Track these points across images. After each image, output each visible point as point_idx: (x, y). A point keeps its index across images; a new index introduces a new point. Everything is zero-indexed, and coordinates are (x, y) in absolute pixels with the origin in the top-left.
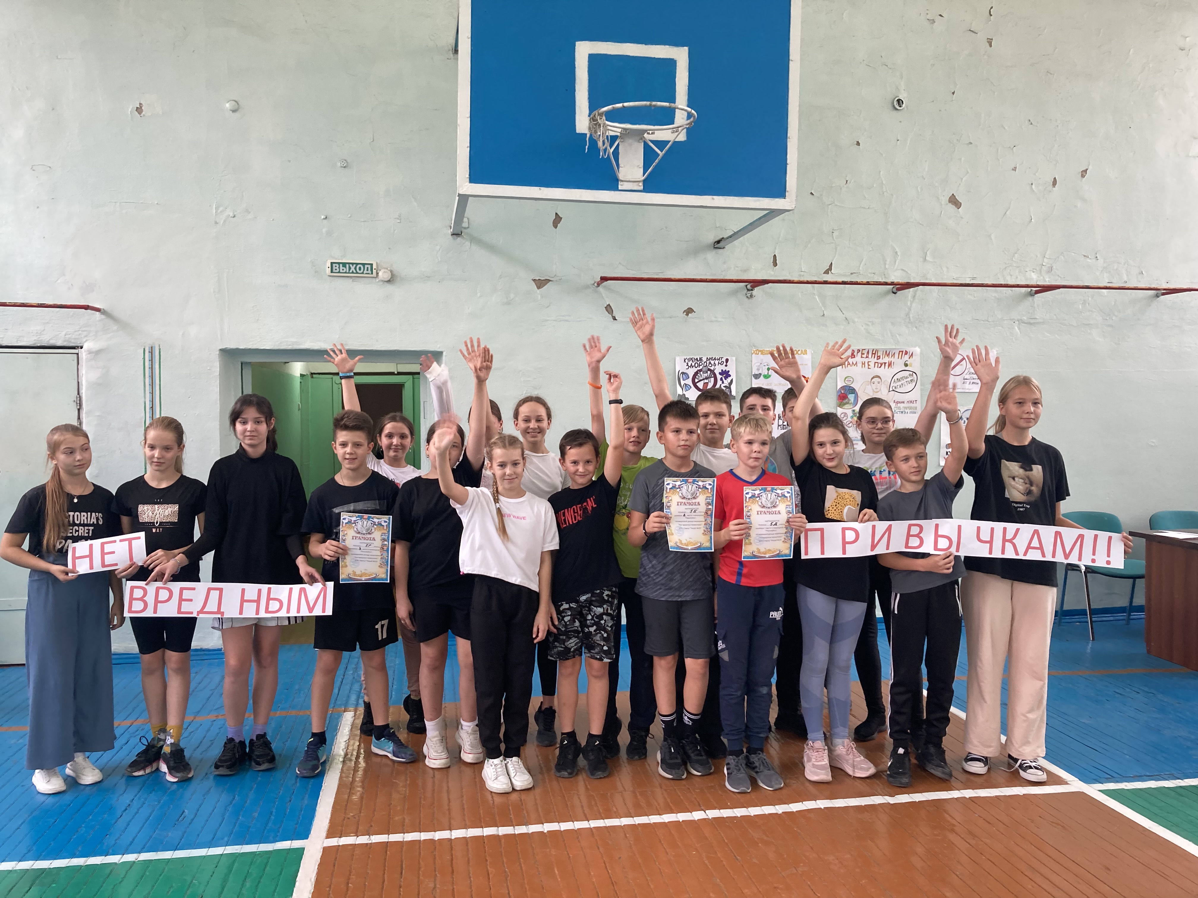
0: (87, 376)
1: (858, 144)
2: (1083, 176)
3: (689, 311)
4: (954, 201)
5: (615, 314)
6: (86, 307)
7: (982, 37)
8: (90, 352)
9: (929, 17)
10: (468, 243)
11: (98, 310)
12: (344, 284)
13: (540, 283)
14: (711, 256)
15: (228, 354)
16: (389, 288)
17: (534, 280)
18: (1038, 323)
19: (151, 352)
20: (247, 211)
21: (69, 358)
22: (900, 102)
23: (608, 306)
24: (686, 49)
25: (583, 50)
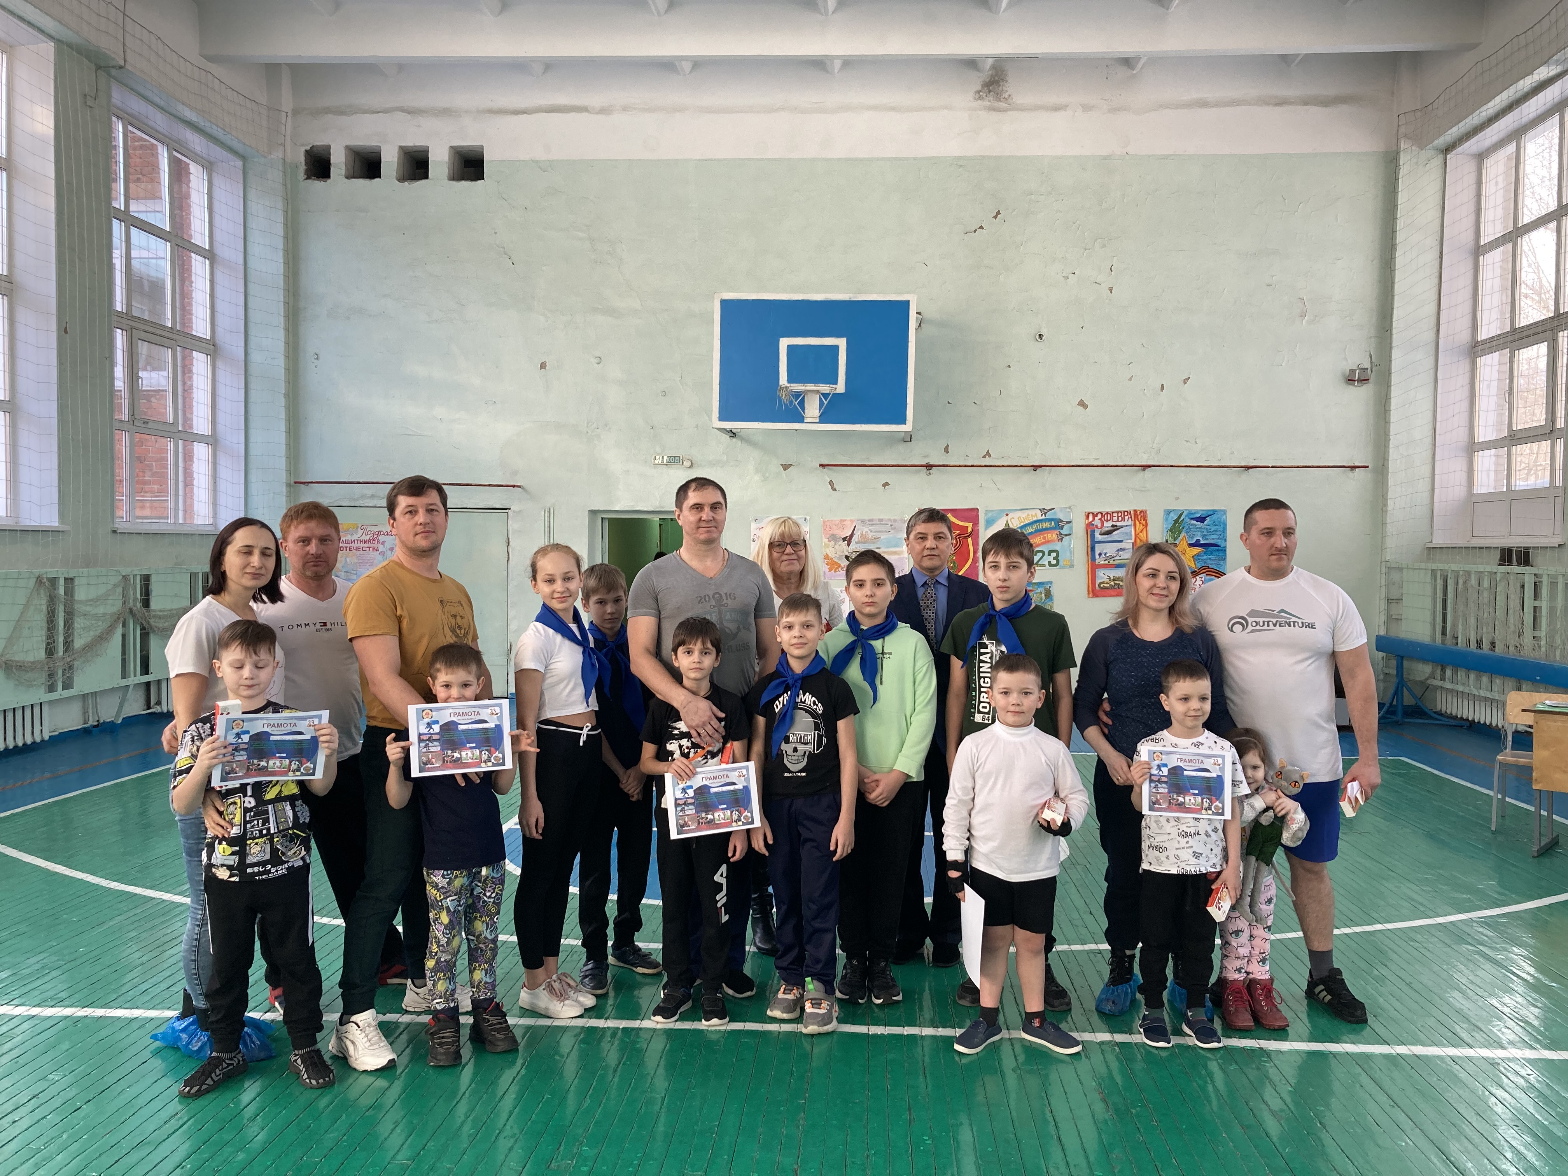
0: (513, 525)
1: (1009, 366)
2: (1185, 383)
3: (886, 484)
4: (1082, 404)
5: (835, 486)
6: (514, 486)
7: (1105, 287)
8: (514, 512)
9: (1064, 275)
10: (739, 442)
11: (519, 487)
12: (661, 469)
13: (786, 467)
14: (902, 447)
15: (593, 513)
17: (782, 465)
18: (1148, 490)
19: (549, 512)
20: (605, 425)
21: (502, 515)
22: (1041, 336)
23: (831, 483)
24: (845, 339)
25: (784, 343)
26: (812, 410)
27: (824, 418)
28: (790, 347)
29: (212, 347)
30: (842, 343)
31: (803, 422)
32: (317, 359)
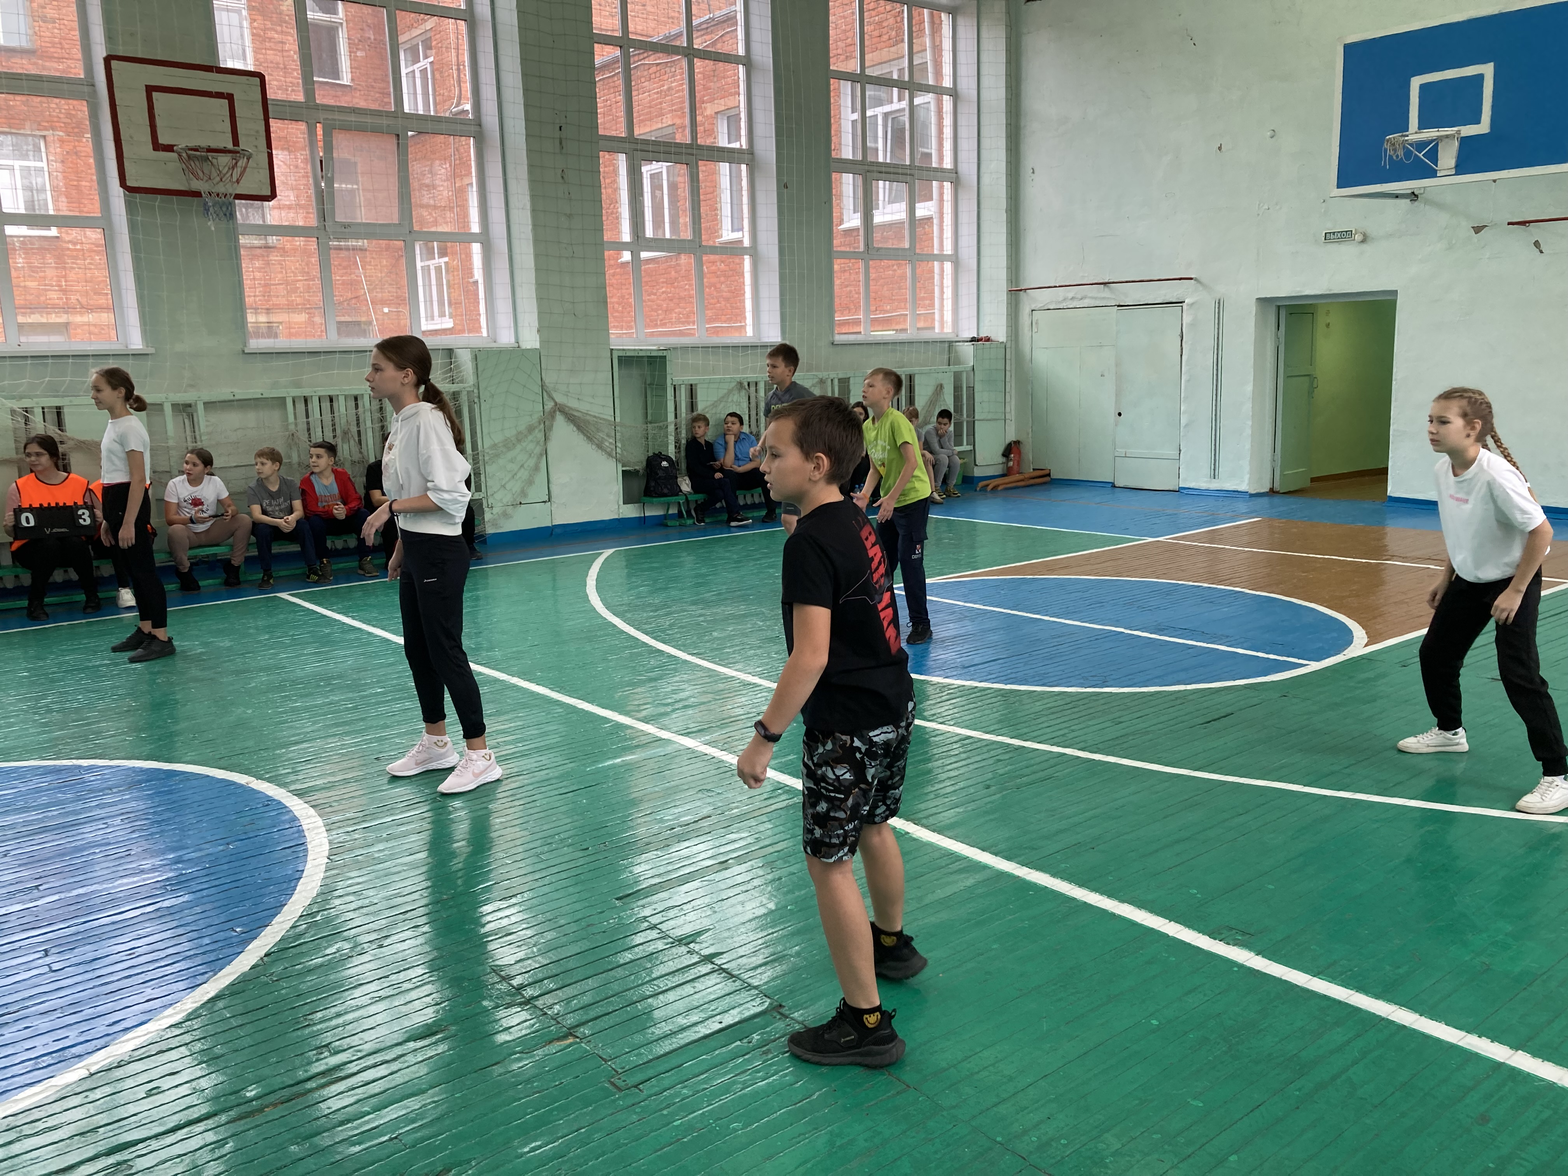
0: (1187, 319)
5: (1543, 248)
6: (1187, 278)
8: (1188, 305)
11: (1191, 279)
12: (1333, 247)
13: (1478, 230)
15: (1263, 302)
16: (1364, 246)
17: (1473, 227)
19: (1218, 303)
20: (1277, 204)
21: (1177, 309)
23: (1537, 244)
24: (1492, 64)
25: (1416, 83)
26: (1447, 158)
27: (1461, 168)
28: (1423, 87)
29: (954, 177)
30: (1487, 70)
31: (1437, 177)
32: (1033, 172)
